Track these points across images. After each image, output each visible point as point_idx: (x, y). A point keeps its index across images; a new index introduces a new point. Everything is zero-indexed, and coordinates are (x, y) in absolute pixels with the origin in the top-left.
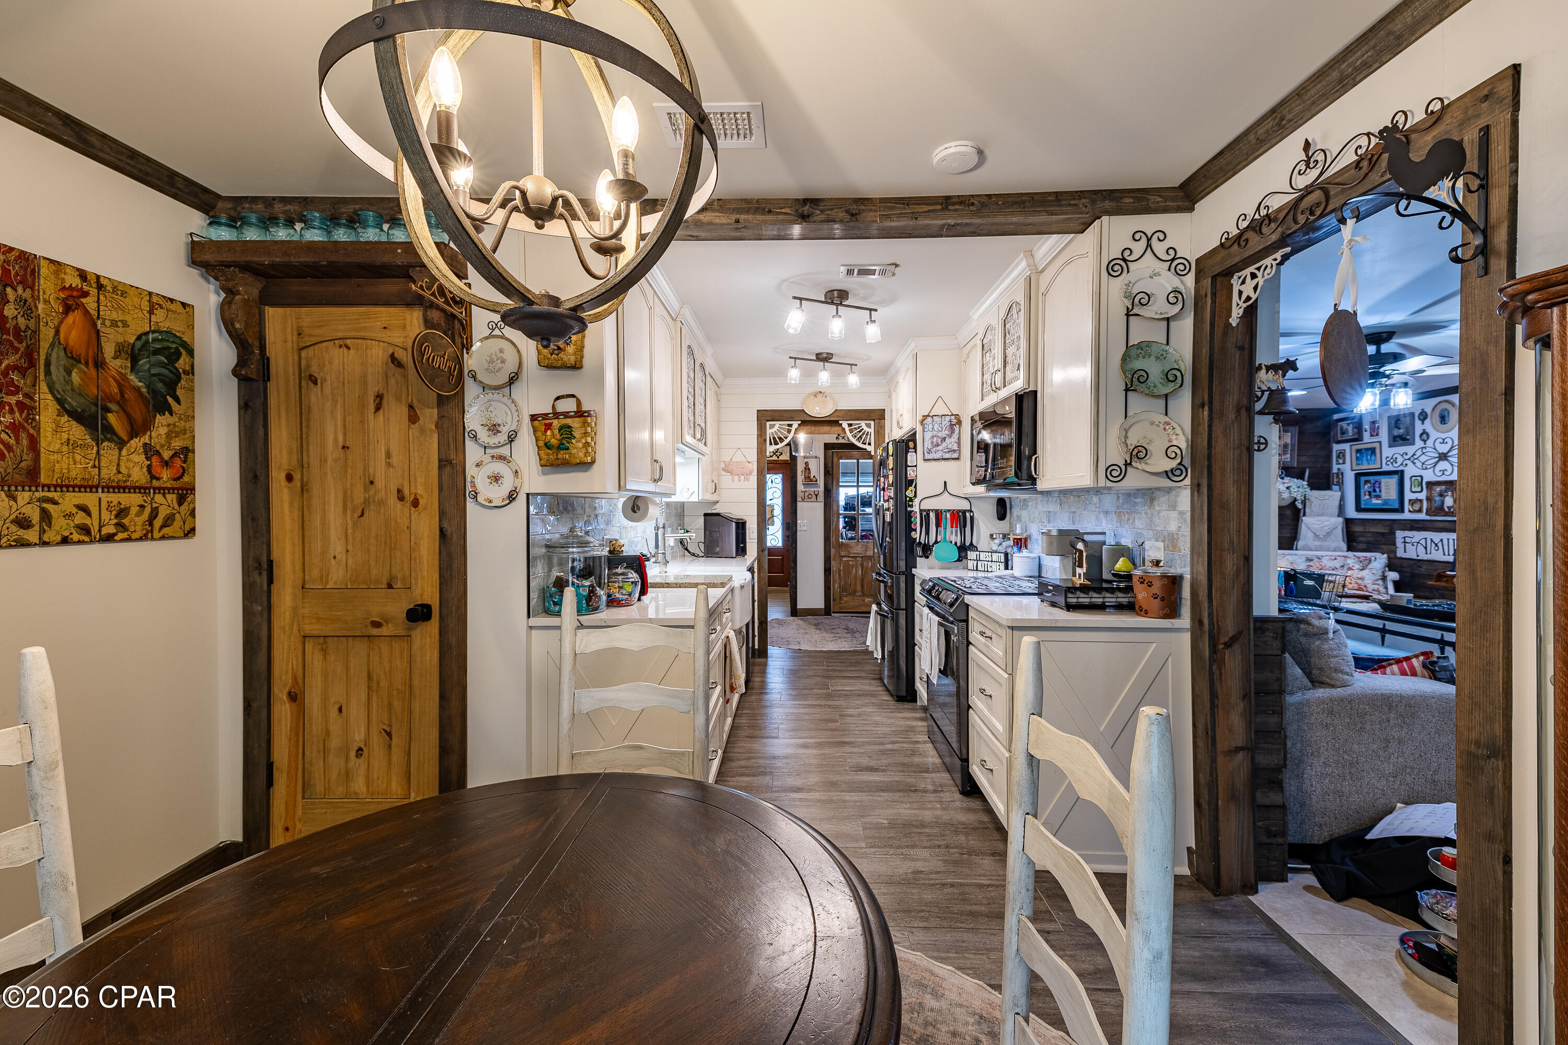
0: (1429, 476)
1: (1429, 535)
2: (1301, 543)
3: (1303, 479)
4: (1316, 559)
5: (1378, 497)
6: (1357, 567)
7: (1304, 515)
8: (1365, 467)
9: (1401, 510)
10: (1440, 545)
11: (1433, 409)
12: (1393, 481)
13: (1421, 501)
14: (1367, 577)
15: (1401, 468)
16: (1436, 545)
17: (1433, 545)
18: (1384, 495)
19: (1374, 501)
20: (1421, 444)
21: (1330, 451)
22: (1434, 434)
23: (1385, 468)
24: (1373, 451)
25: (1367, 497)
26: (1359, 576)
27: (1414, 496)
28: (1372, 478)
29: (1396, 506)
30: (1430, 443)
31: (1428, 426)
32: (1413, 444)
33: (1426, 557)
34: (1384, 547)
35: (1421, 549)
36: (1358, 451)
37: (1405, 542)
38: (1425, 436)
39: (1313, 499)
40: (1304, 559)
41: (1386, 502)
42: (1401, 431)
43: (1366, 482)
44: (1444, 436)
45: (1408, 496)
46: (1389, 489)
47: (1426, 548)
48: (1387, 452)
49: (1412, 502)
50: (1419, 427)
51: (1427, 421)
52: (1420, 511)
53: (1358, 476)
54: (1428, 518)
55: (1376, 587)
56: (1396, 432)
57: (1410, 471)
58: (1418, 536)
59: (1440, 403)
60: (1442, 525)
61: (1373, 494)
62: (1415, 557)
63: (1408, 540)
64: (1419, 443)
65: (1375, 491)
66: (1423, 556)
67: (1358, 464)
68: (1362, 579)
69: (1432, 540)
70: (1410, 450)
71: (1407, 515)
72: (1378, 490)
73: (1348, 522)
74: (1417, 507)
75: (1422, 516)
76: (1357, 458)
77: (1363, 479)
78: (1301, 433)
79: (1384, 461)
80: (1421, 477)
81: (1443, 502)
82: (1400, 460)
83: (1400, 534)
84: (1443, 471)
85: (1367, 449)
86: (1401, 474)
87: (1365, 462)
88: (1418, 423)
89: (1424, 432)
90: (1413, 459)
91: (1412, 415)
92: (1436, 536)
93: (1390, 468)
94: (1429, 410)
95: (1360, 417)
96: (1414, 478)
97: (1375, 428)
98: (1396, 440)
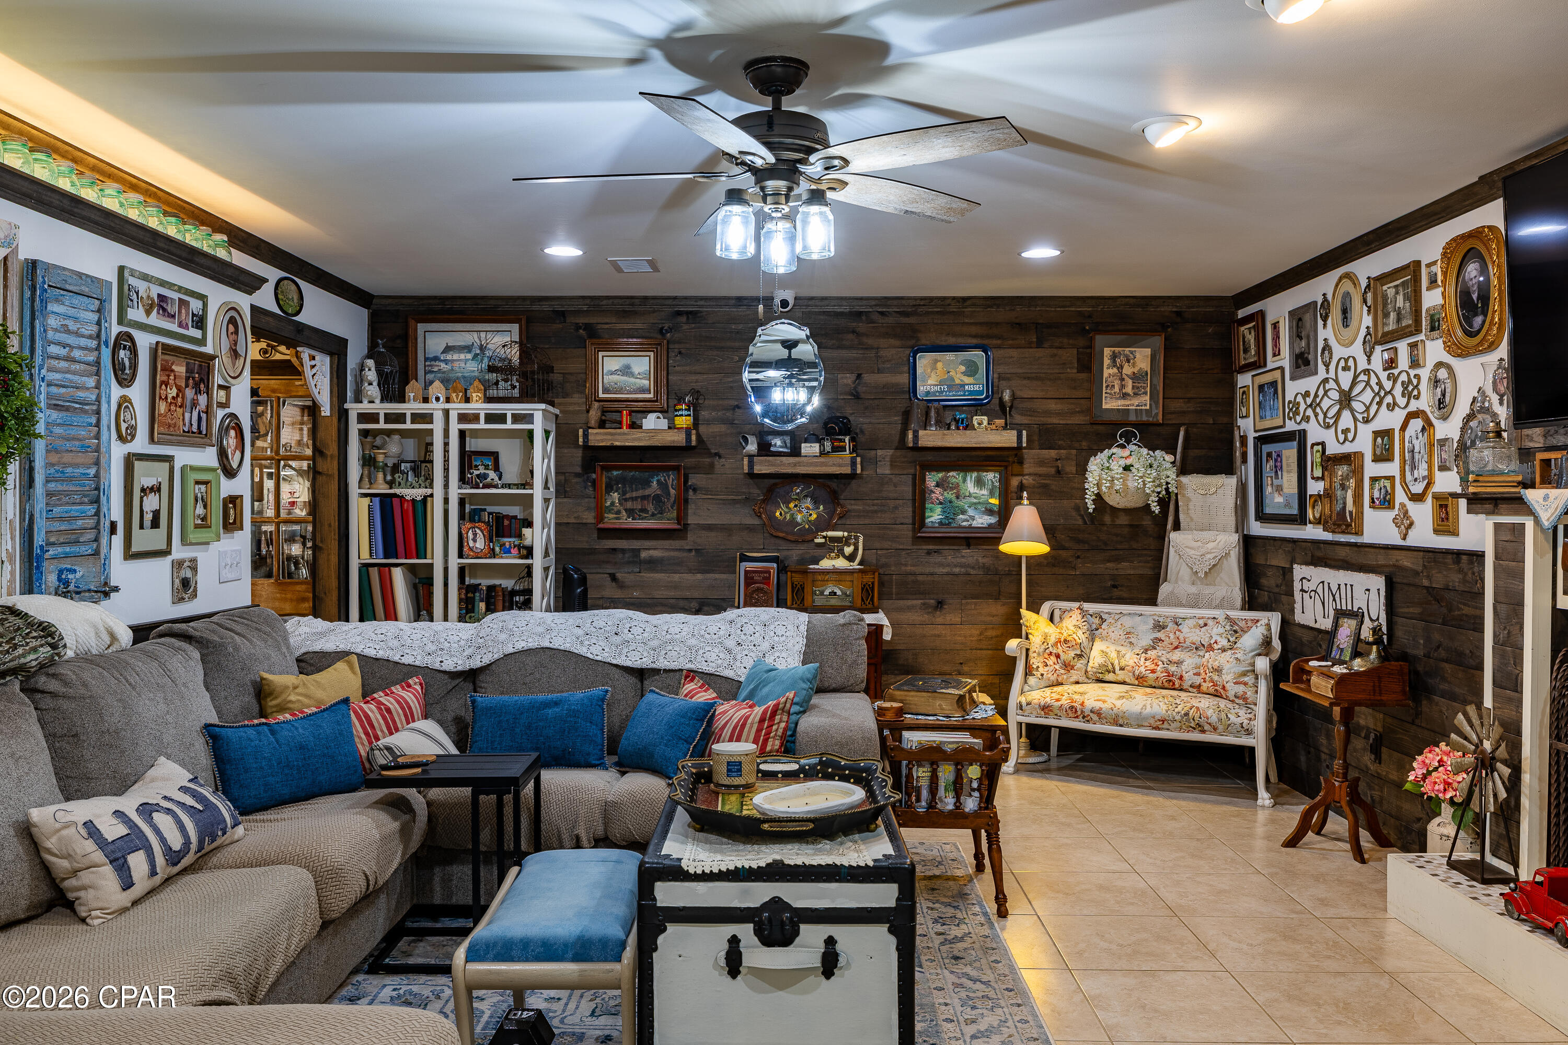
0: (1331, 443)
1: (1328, 574)
2: (1164, 590)
3: (1171, 450)
4: (1171, 626)
6: (1223, 642)
7: (1177, 527)
9: (1303, 517)
10: (1337, 596)
11: (1334, 295)
12: (1294, 455)
13: (1322, 498)
14: (1226, 667)
15: (1304, 426)
16: (1334, 597)
17: (1331, 597)
20: (1323, 372)
21: (1233, 385)
22: (1339, 351)
23: (1287, 425)
25: (1270, 489)
26: (1216, 664)
27: (1316, 488)
29: (1298, 509)
30: (1332, 369)
31: (1330, 331)
32: (1316, 373)
33: (1323, 625)
34: (1282, 598)
35: (1318, 606)
36: (1261, 387)
37: (1302, 590)
38: (1327, 354)
39: (1189, 493)
40: (1151, 623)
42: (1303, 343)
44: (1345, 353)
45: (1310, 487)
47: (1323, 604)
48: (1293, 388)
49: (1313, 501)
50: (1321, 337)
52: (1321, 521)
53: (1260, 443)
54: (1328, 536)
55: (1240, 689)
57: (1315, 433)
58: (1316, 576)
59: (1340, 279)
60: (1342, 553)
62: (1312, 624)
63: (1305, 585)
64: (1321, 370)
65: (1277, 476)
66: (1320, 621)
67: (1260, 417)
68: (1218, 670)
69: (1329, 586)
70: (1310, 384)
71: (1307, 530)
72: (1279, 474)
73: (1249, 543)
74: (1318, 512)
75: (1323, 532)
76: (1260, 403)
77: (1266, 448)
78: (1170, 348)
80: (1323, 444)
81: (1344, 502)
82: (1302, 407)
83: (1298, 572)
86: (1303, 438)
87: (1267, 412)
88: (1319, 325)
89: (1326, 345)
90: (1315, 406)
91: (1312, 308)
92: (1333, 579)
93: (1292, 425)
94: (1330, 295)
95: (1259, 315)
96: (1316, 448)
97: (1276, 338)
98: (1298, 364)
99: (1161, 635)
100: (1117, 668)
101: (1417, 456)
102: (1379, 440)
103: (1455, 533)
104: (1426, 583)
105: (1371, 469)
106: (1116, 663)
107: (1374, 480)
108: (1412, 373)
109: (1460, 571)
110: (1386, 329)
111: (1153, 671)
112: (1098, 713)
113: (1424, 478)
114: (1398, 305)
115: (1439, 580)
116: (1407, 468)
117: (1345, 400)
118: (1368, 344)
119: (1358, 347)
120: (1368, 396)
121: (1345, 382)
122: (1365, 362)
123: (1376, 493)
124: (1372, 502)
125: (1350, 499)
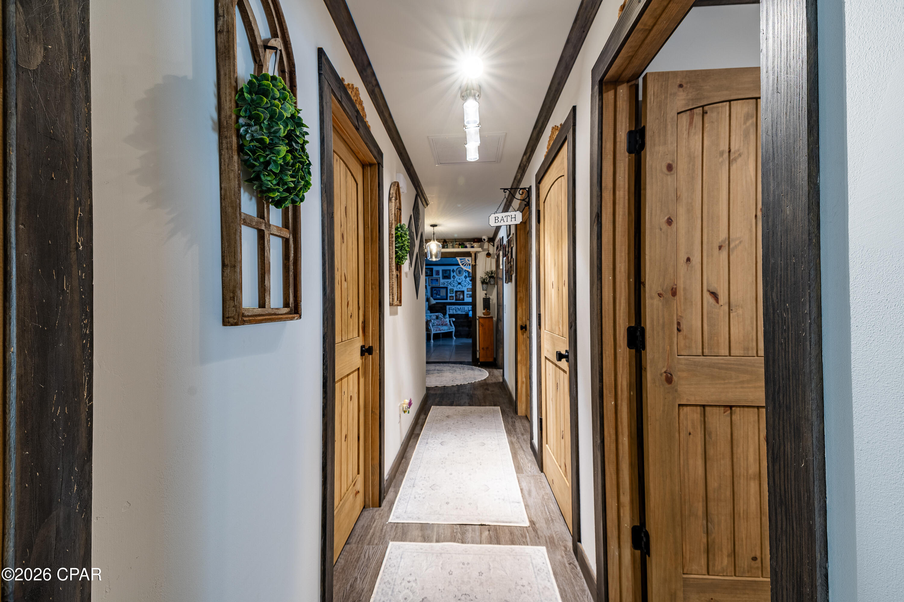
0: (455, 289)
1: (457, 306)
5: (439, 295)
8: (434, 285)
9: (447, 299)
10: (460, 309)
12: (444, 290)
13: (453, 297)
15: (447, 286)
17: (458, 309)
18: (441, 294)
19: (438, 296)
20: (453, 279)
22: (457, 277)
23: (441, 286)
24: (437, 280)
25: (435, 295)
27: (451, 295)
28: (437, 289)
29: (445, 298)
30: (455, 279)
31: (455, 274)
33: (457, 313)
35: (454, 311)
36: (432, 280)
41: (442, 297)
42: (447, 274)
43: (435, 290)
44: (460, 277)
45: (449, 295)
46: (443, 293)
47: (456, 311)
48: (442, 281)
49: (450, 297)
50: (452, 274)
51: (455, 273)
52: (453, 299)
53: (432, 288)
56: (445, 275)
57: (450, 287)
58: (453, 307)
60: (459, 303)
62: (453, 314)
64: (452, 279)
66: (455, 313)
70: (449, 281)
71: (449, 301)
75: (454, 301)
80: (453, 289)
81: (460, 297)
82: (446, 284)
83: (448, 307)
84: (460, 288)
85: (435, 279)
86: (447, 288)
88: (452, 273)
89: (454, 276)
90: (450, 284)
91: (450, 270)
92: (459, 307)
93: (443, 286)
94: (455, 269)
95: (432, 269)
96: (451, 290)
97: (438, 273)
98: (445, 277)
105: (466, 293)
107: (467, 294)
117: (459, 284)
118: (466, 277)
119: (463, 277)
120: (465, 284)
121: (459, 281)
122: (465, 279)
123: (468, 296)
124: (467, 297)
125: (461, 297)
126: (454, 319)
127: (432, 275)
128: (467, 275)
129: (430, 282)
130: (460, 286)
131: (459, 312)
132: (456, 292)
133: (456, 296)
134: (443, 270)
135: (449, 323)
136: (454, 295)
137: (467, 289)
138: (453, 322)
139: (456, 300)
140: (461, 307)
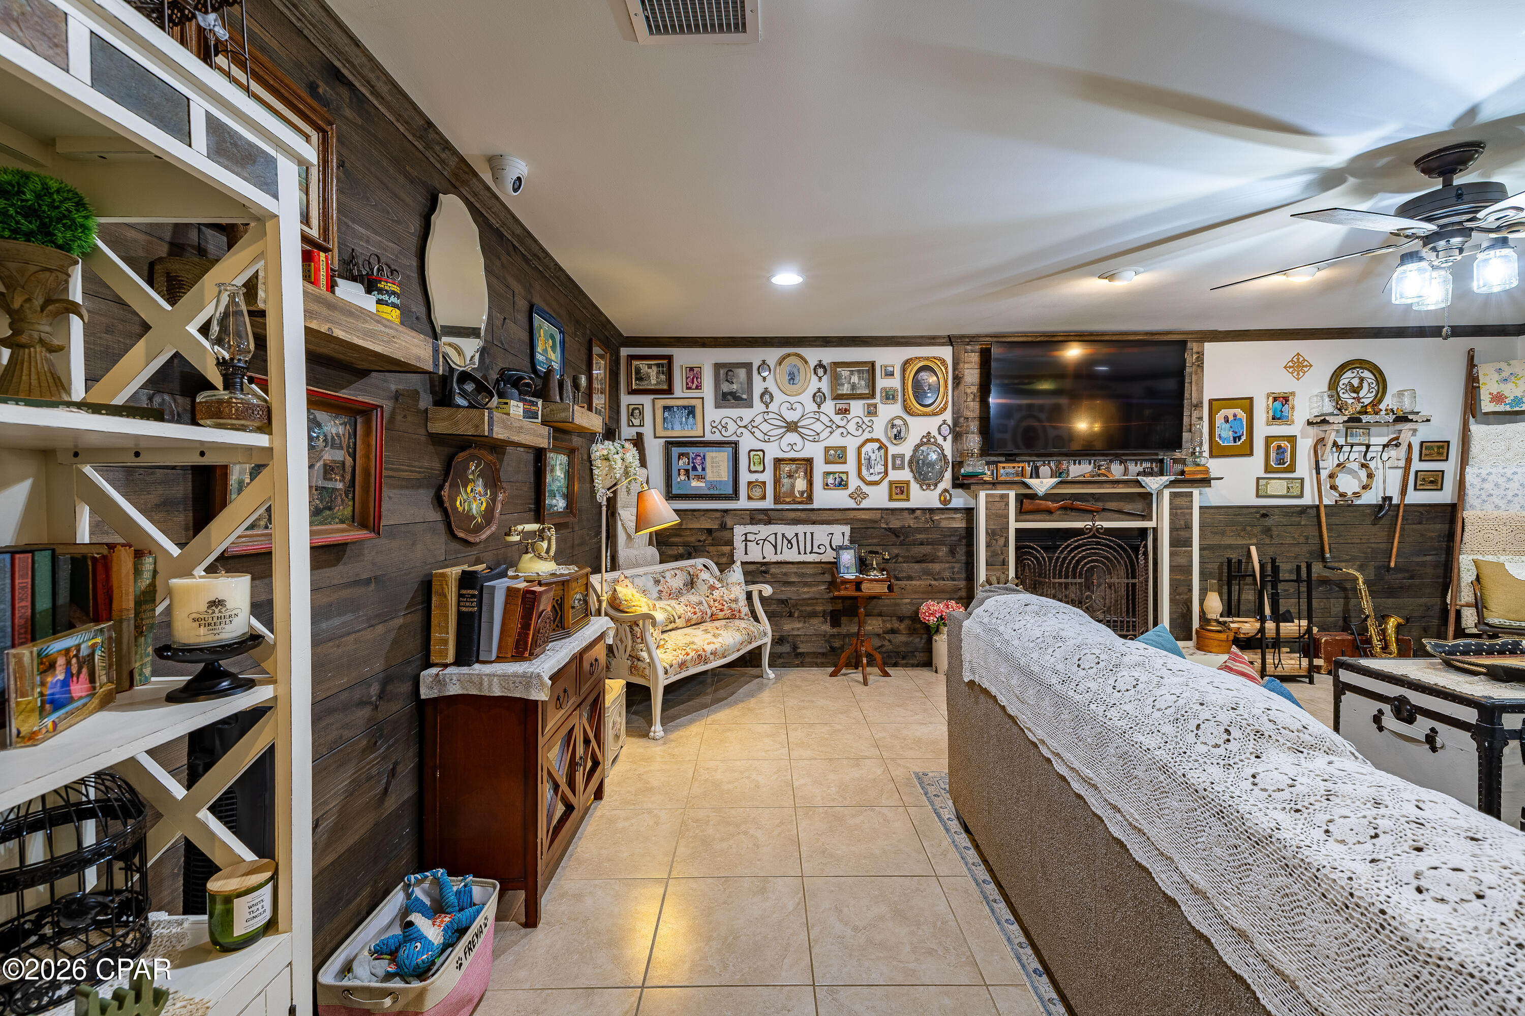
0: (773, 451)
1: (780, 529)
5: (700, 478)
8: (679, 431)
9: (735, 496)
10: (794, 541)
12: (724, 456)
13: (763, 484)
15: (734, 438)
16: (789, 542)
17: (785, 542)
18: (710, 475)
19: (695, 483)
20: (763, 408)
22: (778, 397)
23: (709, 437)
24: (691, 411)
25: (683, 478)
27: (753, 477)
29: (728, 490)
30: (773, 407)
31: (770, 384)
32: (751, 406)
33: (774, 559)
34: (711, 549)
35: (768, 548)
36: (666, 408)
37: (746, 540)
38: (767, 397)
41: (712, 485)
42: (735, 386)
43: (681, 456)
44: (792, 399)
45: (745, 477)
46: (716, 467)
47: (775, 547)
48: (713, 413)
49: (751, 484)
50: (758, 387)
51: (770, 378)
52: (764, 498)
53: (670, 444)
54: (776, 506)
56: (725, 387)
57: (747, 443)
58: (764, 531)
59: (789, 355)
60: (792, 515)
61: (692, 473)
62: (761, 560)
63: (750, 537)
64: (758, 406)
65: (694, 468)
66: (771, 557)
67: (665, 429)
69: (783, 535)
70: (746, 414)
71: (743, 503)
72: (699, 468)
74: (757, 493)
75: (768, 503)
79: (708, 428)
80: (763, 451)
81: (793, 486)
82: (732, 427)
83: (739, 531)
84: (792, 446)
86: (735, 445)
87: (677, 426)
88: (757, 378)
89: (766, 391)
90: (751, 427)
91: (748, 366)
92: (790, 531)
93: (717, 437)
94: (772, 362)
95: (670, 358)
96: (752, 453)
97: (694, 377)
98: (726, 399)
99: (660, 588)
100: (676, 618)
101: (873, 462)
102: (832, 452)
103: (908, 500)
104: (884, 526)
105: (820, 467)
106: (674, 614)
107: (827, 474)
108: (866, 420)
109: (916, 518)
110: (840, 392)
111: (695, 613)
112: (714, 653)
113: (879, 473)
114: (852, 381)
115: (895, 524)
116: (864, 468)
117: (792, 427)
118: (818, 398)
119: (806, 398)
120: (818, 427)
121: (791, 416)
122: (814, 407)
123: (830, 480)
124: (826, 486)
125: (800, 484)
126: (768, 590)
127: (669, 391)
128: (825, 389)
129: (659, 420)
130: (792, 437)
131: (790, 555)
132: (778, 461)
133: (777, 481)
134: (717, 367)
135: (745, 610)
136: (767, 477)
137: (827, 449)
138: (763, 599)
139: (777, 500)
140: (800, 529)
